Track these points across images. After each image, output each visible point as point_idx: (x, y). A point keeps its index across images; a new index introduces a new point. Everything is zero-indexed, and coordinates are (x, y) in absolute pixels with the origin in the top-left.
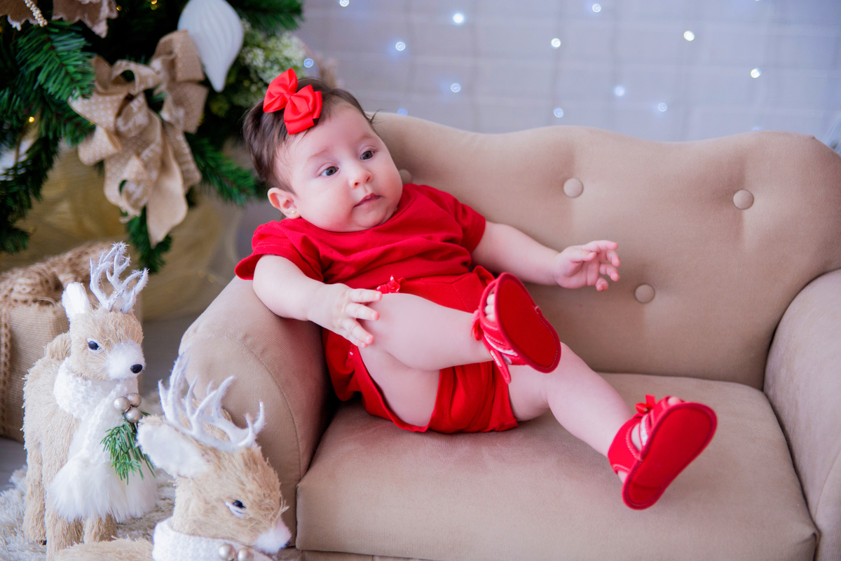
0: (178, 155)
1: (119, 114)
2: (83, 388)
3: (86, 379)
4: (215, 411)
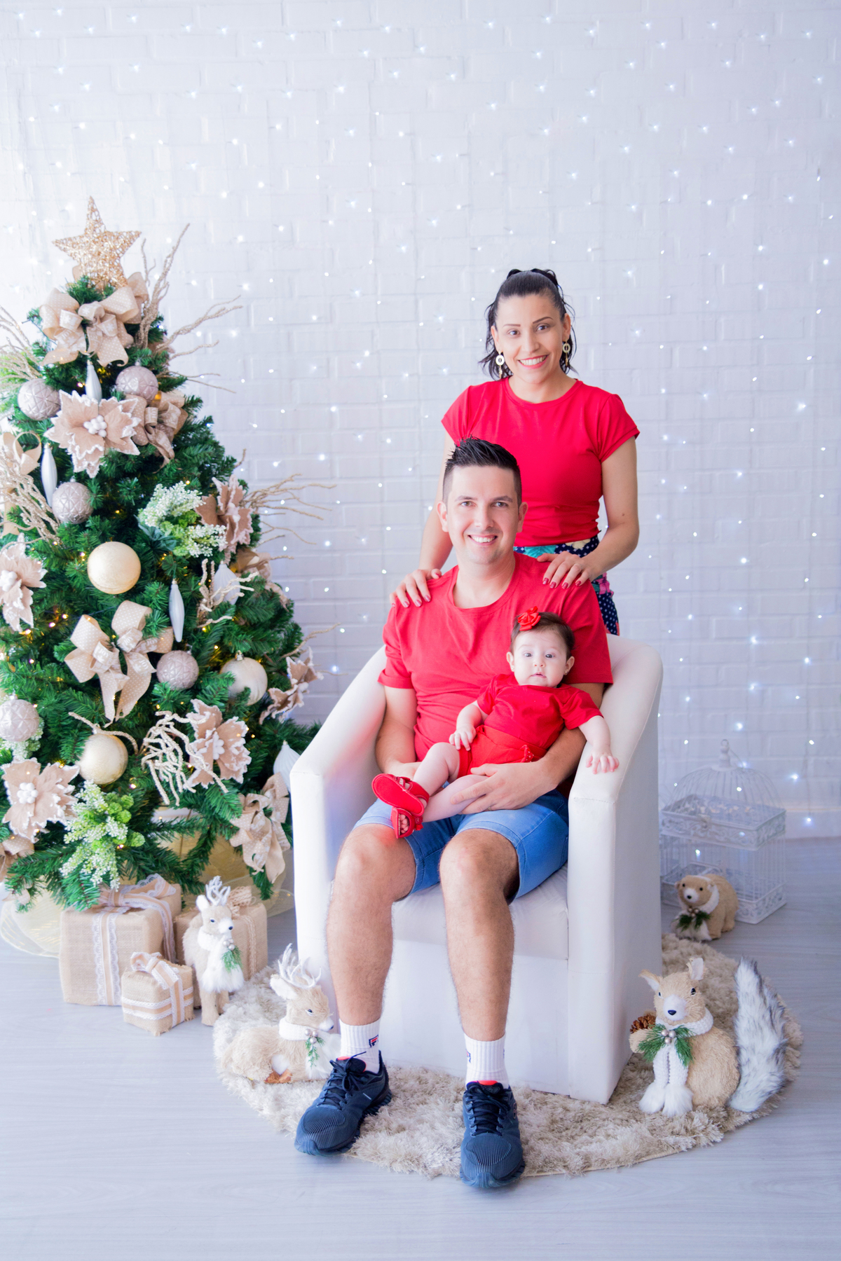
0: (278, 837)
1: (252, 822)
3: (211, 935)
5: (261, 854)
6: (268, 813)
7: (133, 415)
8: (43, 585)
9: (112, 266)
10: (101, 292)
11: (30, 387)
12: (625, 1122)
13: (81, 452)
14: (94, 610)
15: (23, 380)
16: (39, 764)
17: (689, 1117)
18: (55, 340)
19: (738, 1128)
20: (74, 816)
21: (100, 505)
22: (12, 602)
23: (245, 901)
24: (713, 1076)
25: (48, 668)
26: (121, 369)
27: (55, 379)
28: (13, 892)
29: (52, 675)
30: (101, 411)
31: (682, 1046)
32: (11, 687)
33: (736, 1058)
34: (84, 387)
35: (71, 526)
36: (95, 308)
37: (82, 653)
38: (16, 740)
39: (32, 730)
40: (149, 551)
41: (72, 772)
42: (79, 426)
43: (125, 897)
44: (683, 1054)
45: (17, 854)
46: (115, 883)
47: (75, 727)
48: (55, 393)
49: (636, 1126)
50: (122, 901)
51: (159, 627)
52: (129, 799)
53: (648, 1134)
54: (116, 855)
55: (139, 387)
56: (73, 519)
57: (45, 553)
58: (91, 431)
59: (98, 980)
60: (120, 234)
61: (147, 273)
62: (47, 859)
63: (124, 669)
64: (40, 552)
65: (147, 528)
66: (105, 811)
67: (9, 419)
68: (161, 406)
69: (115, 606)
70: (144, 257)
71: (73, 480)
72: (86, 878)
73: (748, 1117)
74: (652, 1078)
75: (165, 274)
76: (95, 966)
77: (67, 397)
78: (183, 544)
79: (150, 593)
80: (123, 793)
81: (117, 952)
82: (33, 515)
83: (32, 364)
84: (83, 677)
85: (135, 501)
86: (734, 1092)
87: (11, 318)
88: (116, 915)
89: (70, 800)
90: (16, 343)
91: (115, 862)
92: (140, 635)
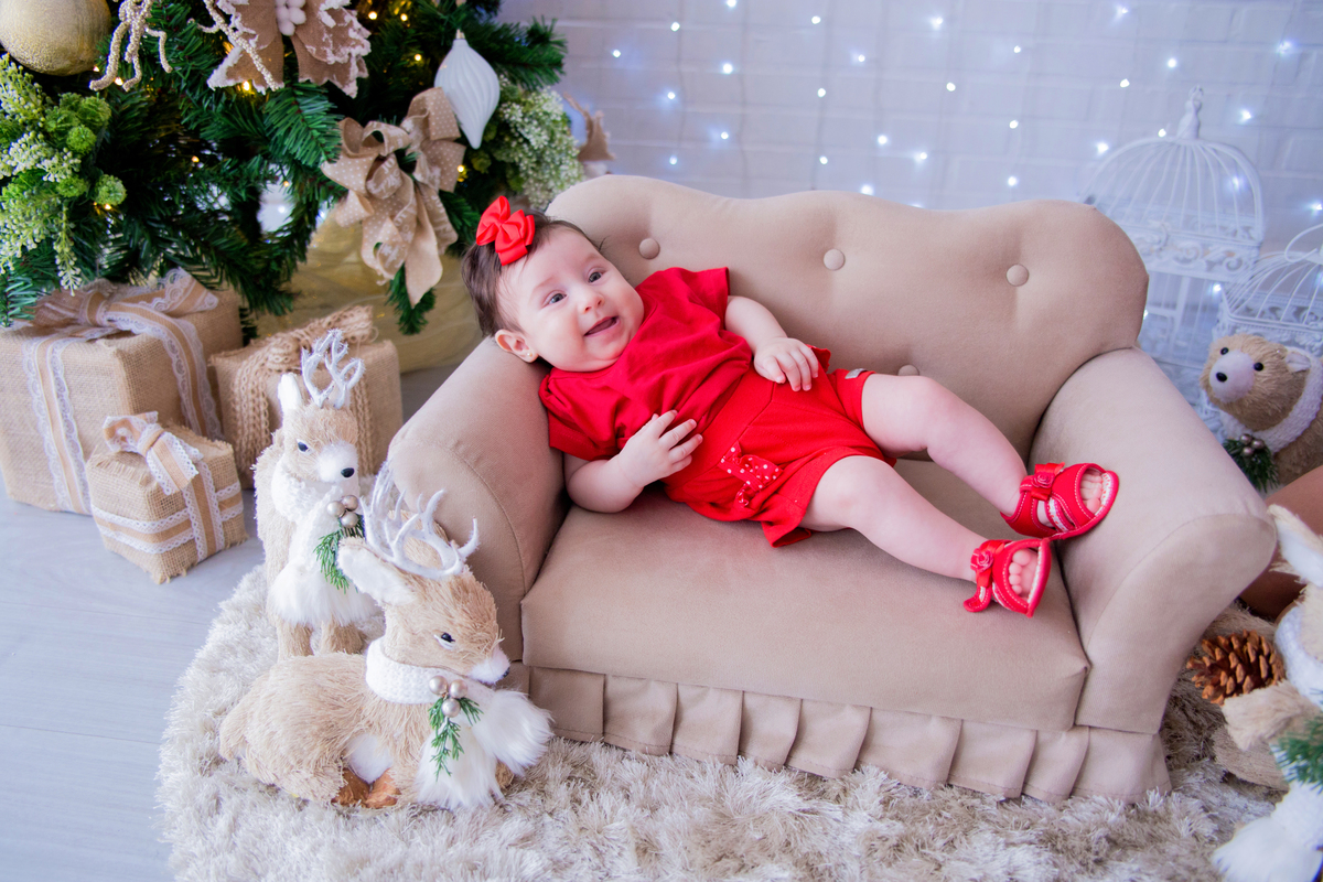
0: (433, 216)
1: (369, 177)
2: (296, 491)
3: (300, 480)
4: (427, 527)
5: (393, 245)
6: (406, 164)
23: (358, 334)
54: (75, 220)
59: (51, 465)
76: (41, 439)
81: (75, 417)
88: (72, 343)
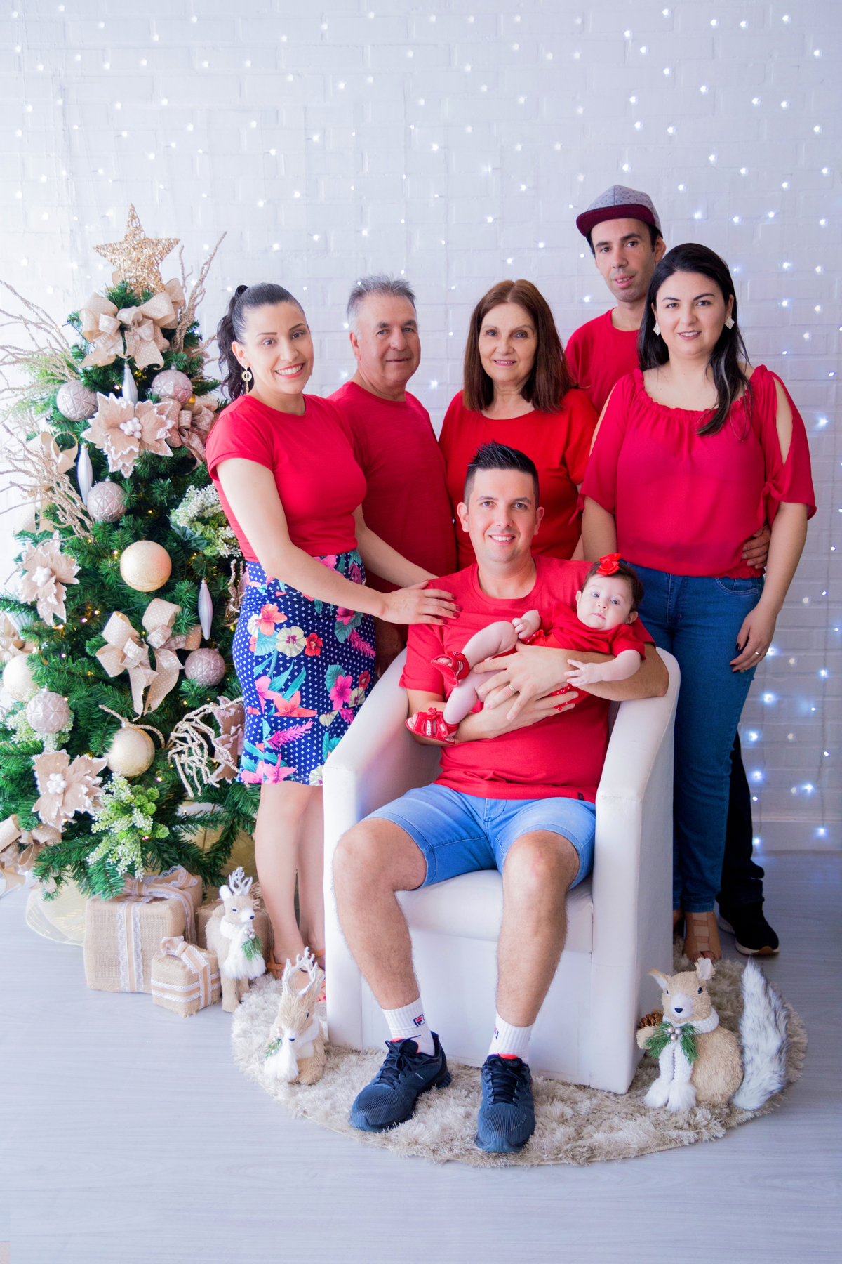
2: (232, 927)
3: (233, 923)
7: (167, 417)
8: (77, 582)
9: (151, 272)
10: (139, 297)
11: (69, 388)
12: (629, 1116)
13: (116, 453)
14: (124, 606)
15: (62, 382)
16: (69, 756)
17: (692, 1112)
18: (94, 343)
19: (740, 1124)
20: (101, 807)
21: (134, 504)
22: (46, 597)
24: (717, 1074)
25: (80, 662)
26: (157, 373)
27: (93, 381)
28: (41, 880)
29: (83, 669)
30: (137, 413)
31: (688, 1043)
32: (43, 680)
33: (740, 1057)
34: (121, 389)
35: (104, 525)
36: (133, 313)
37: (113, 648)
38: (47, 731)
39: (62, 722)
40: (179, 551)
41: (100, 764)
42: (115, 427)
43: (148, 887)
44: (688, 1051)
45: (45, 843)
46: (139, 873)
47: (104, 721)
48: (93, 395)
49: (640, 1119)
50: (145, 891)
51: (188, 624)
52: (154, 792)
53: (651, 1128)
54: (141, 846)
55: (174, 390)
56: (107, 517)
57: (79, 550)
58: (127, 432)
59: (121, 967)
60: (159, 241)
61: (184, 279)
62: (74, 849)
63: (153, 665)
64: (74, 549)
65: (178, 527)
66: (131, 803)
67: (47, 419)
68: (195, 409)
69: (145, 603)
70: (182, 263)
71: (108, 480)
72: (111, 868)
73: (750, 1115)
74: (658, 1074)
75: (202, 281)
76: (119, 954)
77: (104, 399)
78: (214, 544)
79: (180, 591)
80: (148, 786)
81: (141, 940)
82: (68, 513)
83: (70, 366)
84: (113, 671)
85: (168, 501)
86: (738, 1090)
87: (52, 320)
88: (141, 904)
89: (97, 791)
90: (55, 345)
91: (140, 853)
92: (170, 632)
